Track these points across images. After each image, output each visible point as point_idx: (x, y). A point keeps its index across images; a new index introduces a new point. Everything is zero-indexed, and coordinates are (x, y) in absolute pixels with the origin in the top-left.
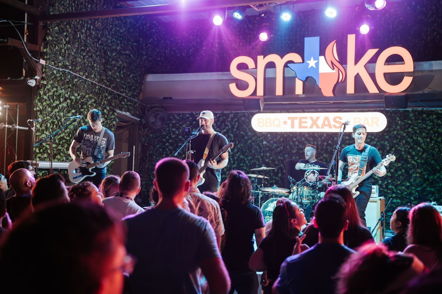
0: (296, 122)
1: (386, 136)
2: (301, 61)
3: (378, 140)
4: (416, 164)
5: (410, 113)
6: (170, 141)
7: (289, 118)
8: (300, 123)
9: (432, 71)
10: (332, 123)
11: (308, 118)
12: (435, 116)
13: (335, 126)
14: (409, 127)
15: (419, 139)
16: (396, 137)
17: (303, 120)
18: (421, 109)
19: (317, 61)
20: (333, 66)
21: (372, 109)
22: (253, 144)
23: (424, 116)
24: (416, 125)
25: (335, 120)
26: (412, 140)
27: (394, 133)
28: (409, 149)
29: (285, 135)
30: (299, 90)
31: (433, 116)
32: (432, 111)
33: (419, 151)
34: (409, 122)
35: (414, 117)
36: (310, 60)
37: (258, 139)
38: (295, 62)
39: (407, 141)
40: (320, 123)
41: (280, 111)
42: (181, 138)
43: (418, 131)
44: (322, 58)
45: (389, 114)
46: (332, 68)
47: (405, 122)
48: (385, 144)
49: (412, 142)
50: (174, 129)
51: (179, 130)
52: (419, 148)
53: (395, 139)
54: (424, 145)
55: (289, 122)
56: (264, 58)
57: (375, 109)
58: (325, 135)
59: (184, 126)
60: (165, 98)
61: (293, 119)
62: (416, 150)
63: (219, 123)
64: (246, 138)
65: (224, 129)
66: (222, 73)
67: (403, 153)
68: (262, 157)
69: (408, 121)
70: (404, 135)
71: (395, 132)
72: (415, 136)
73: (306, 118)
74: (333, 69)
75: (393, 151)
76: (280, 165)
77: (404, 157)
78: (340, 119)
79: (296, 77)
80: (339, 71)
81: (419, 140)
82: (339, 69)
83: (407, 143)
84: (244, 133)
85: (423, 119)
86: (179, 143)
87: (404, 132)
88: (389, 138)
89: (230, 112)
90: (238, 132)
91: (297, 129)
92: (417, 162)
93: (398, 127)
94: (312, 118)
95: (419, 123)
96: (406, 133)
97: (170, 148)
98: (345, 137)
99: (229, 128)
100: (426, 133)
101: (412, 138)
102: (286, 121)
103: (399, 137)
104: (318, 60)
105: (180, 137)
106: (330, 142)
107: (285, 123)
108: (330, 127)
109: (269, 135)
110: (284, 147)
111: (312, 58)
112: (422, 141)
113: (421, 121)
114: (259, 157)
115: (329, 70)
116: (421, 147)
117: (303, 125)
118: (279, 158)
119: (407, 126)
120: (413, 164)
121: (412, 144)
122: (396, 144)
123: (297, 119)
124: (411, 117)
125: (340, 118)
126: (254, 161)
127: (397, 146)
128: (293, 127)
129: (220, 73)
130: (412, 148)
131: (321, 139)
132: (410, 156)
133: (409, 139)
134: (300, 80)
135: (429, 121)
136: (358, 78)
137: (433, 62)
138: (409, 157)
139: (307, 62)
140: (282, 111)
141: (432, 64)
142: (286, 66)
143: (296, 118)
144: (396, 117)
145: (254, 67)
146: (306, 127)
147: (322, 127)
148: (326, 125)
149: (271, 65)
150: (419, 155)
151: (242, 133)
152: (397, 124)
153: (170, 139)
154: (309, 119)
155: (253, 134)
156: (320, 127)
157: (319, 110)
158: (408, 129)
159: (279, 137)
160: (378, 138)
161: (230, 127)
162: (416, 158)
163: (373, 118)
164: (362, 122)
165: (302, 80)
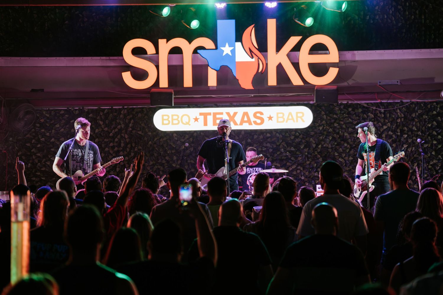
1: (311, 132)
2: (214, 48)
3: (303, 137)
4: (344, 161)
5: (336, 107)
6: (39, 146)
7: (201, 114)
8: (215, 119)
9: (354, 62)
10: (253, 119)
11: (224, 114)
12: (360, 110)
13: (255, 123)
14: (335, 122)
15: (346, 134)
16: (321, 133)
17: (218, 116)
18: (346, 102)
19: (233, 48)
20: (251, 54)
21: (296, 103)
22: (155, 146)
23: (350, 109)
24: (342, 119)
25: (255, 115)
26: (338, 136)
27: (319, 129)
28: (336, 145)
29: (195, 134)
30: (212, 81)
31: (358, 110)
32: (358, 104)
33: (346, 147)
34: (335, 116)
35: (339, 111)
36: (225, 46)
37: (161, 140)
38: (207, 48)
39: (333, 138)
40: (238, 119)
41: (187, 106)
42: (53, 142)
43: (344, 126)
45: (313, 108)
46: (251, 56)
47: (330, 117)
48: (311, 141)
49: (339, 138)
50: (43, 131)
51: (50, 131)
52: (346, 145)
53: (320, 135)
54: (351, 141)
55: (202, 118)
56: (167, 42)
57: (298, 103)
58: (243, 133)
59: (58, 126)
60: (33, 90)
61: (205, 115)
62: (343, 147)
63: (107, 122)
64: (146, 139)
65: (114, 128)
66: (108, 58)
67: (330, 150)
68: (168, 162)
69: (333, 115)
70: (330, 131)
71: (321, 128)
72: (341, 132)
73: (222, 114)
75: (319, 148)
76: (191, 170)
77: (331, 155)
78: (261, 115)
79: (208, 65)
80: (259, 59)
81: (346, 136)
82: (259, 58)
83: (334, 139)
84: (142, 132)
85: (349, 113)
86: (51, 148)
87: (330, 128)
88: (315, 134)
89: (121, 107)
90: (134, 132)
91: (211, 127)
92: (344, 159)
93: (324, 122)
95: (346, 117)
96: (332, 128)
97: (39, 155)
98: (266, 134)
99: (121, 127)
100: (352, 128)
101: (338, 133)
102: (197, 118)
103: (325, 133)
104: (234, 46)
105: (53, 140)
106: (249, 140)
107: (196, 119)
108: (250, 124)
109: (175, 135)
110: (194, 149)
111: (227, 44)
112: (348, 137)
113: (347, 115)
114: (164, 162)
115: (248, 59)
116: (348, 143)
118: (189, 161)
119: (333, 121)
120: (340, 161)
121: (339, 141)
122: (323, 140)
124: (336, 111)
125: (261, 113)
126: (156, 167)
127: (323, 143)
128: (206, 124)
129: (104, 58)
130: (339, 144)
131: (239, 137)
132: (338, 153)
133: (335, 135)
134: (212, 69)
135: (355, 115)
136: (280, 68)
137: (356, 52)
138: (336, 154)
139: (221, 48)
140: (190, 106)
141: (354, 54)
142: (195, 52)
143: (210, 114)
144: (321, 111)
145: (155, 52)
147: (241, 124)
148: (246, 122)
149: (176, 51)
150: (346, 152)
151: (140, 133)
152: (322, 119)
153: (37, 144)
155: (155, 133)
156: (239, 124)
157: (235, 104)
158: (334, 124)
159: (187, 137)
160: (303, 134)
161: (123, 126)
162: (344, 155)
163: (297, 113)
164: (286, 117)
165: (216, 69)
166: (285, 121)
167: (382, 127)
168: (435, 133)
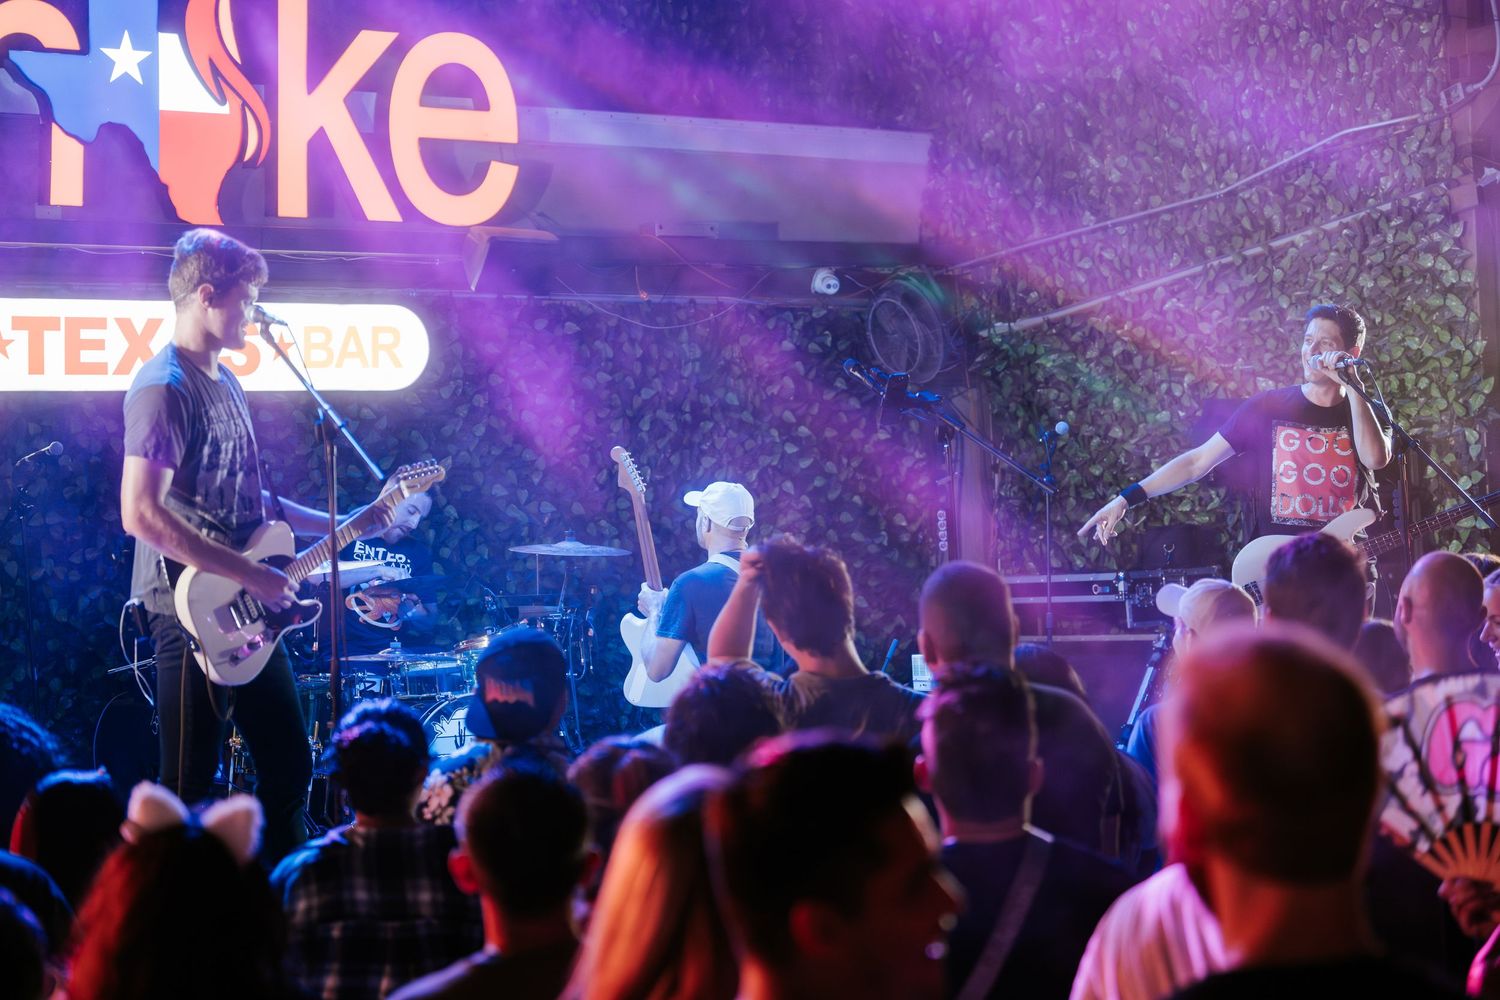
0: (54, 344)
1: (414, 405)
2: (75, 45)
9: (543, 148)
11: (109, 324)
15: (528, 417)
19: (150, 53)
20: (217, 83)
23: (540, 325)
26: (504, 424)
27: (441, 397)
35: (505, 330)
36: (116, 43)
38: (47, 44)
44: (169, 42)
46: (215, 92)
48: (415, 440)
52: (529, 457)
53: (445, 418)
54: (545, 444)
55: (21, 340)
61: (36, 328)
67: (478, 477)
71: (446, 393)
74: (222, 100)
79: (52, 118)
80: (247, 111)
81: (528, 424)
82: (245, 104)
88: (426, 414)
91: (56, 380)
93: (456, 369)
94: (125, 325)
95: (527, 353)
102: (5, 338)
104: (154, 48)
111: (128, 37)
112: (535, 426)
113: (531, 346)
115: (206, 103)
116: (537, 450)
117: (87, 356)
123: (59, 329)
127: (453, 449)
128: (36, 366)
133: (493, 418)
134: (67, 133)
136: (320, 150)
137: (550, 112)
138: (500, 493)
139: (106, 51)
141: (545, 120)
143: (52, 323)
146: (100, 369)
150: (532, 484)
154: (112, 325)
162: (523, 496)
163: (376, 331)
164: (336, 345)
165: (82, 136)
166: (335, 361)
167: (638, 392)
168: (789, 416)
